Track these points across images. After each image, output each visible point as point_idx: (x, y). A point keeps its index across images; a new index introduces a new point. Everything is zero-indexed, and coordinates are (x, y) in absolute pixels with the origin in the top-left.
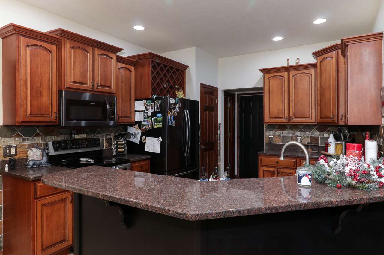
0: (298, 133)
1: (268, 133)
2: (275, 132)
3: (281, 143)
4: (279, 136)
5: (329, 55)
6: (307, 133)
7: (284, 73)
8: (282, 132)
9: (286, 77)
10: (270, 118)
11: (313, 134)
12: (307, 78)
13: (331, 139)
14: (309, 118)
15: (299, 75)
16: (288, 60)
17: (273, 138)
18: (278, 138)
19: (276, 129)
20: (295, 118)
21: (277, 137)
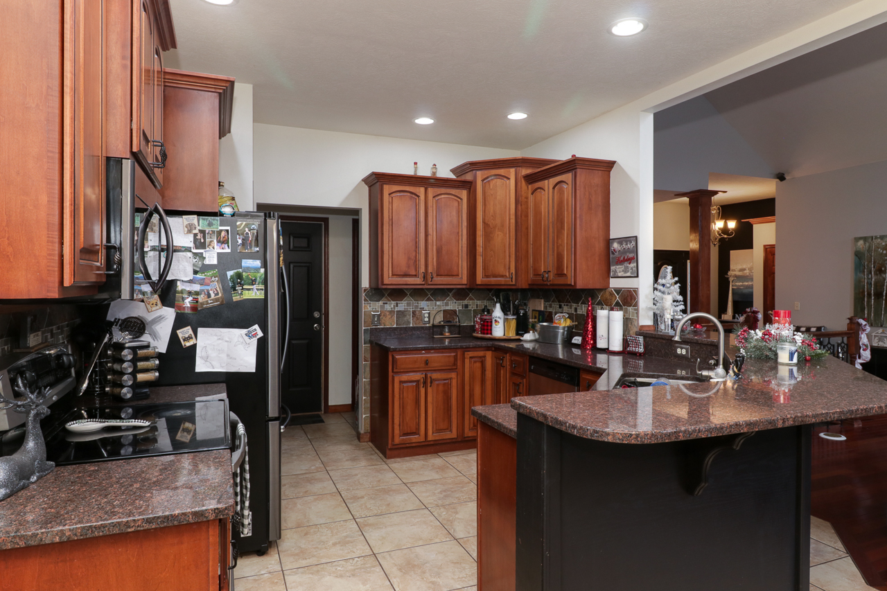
0: (423, 304)
1: (370, 306)
2: (384, 303)
3: (395, 326)
4: (391, 312)
5: (502, 171)
6: (438, 303)
7: (418, 188)
8: (397, 304)
9: (422, 197)
10: (393, 275)
11: (447, 304)
12: (456, 204)
13: (498, 312)
14: (458, 275)
15: (443, 196)
16: (416, 163)
17: (379, 316)
18: (390, 316)
19: (386, 297)
20: (437, 275)
21: (388, 313)
